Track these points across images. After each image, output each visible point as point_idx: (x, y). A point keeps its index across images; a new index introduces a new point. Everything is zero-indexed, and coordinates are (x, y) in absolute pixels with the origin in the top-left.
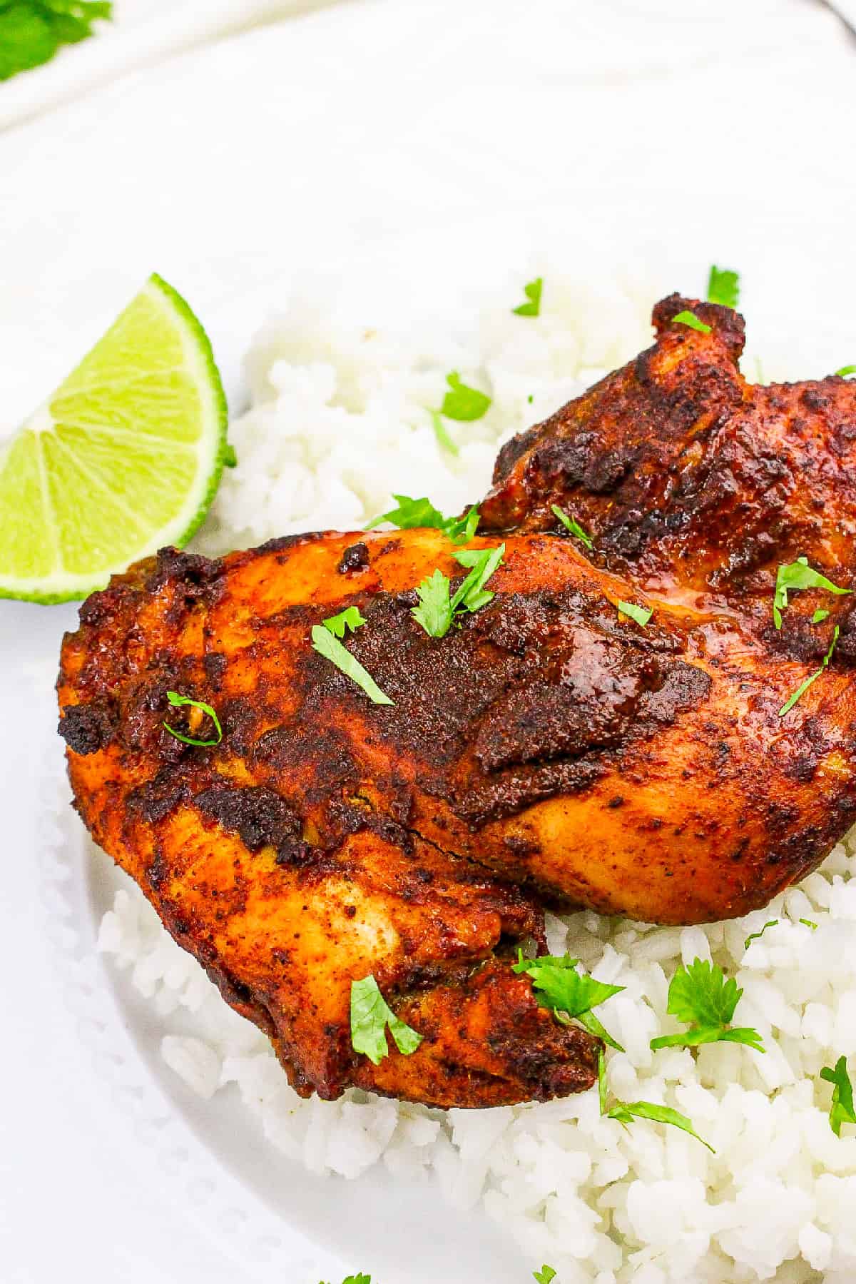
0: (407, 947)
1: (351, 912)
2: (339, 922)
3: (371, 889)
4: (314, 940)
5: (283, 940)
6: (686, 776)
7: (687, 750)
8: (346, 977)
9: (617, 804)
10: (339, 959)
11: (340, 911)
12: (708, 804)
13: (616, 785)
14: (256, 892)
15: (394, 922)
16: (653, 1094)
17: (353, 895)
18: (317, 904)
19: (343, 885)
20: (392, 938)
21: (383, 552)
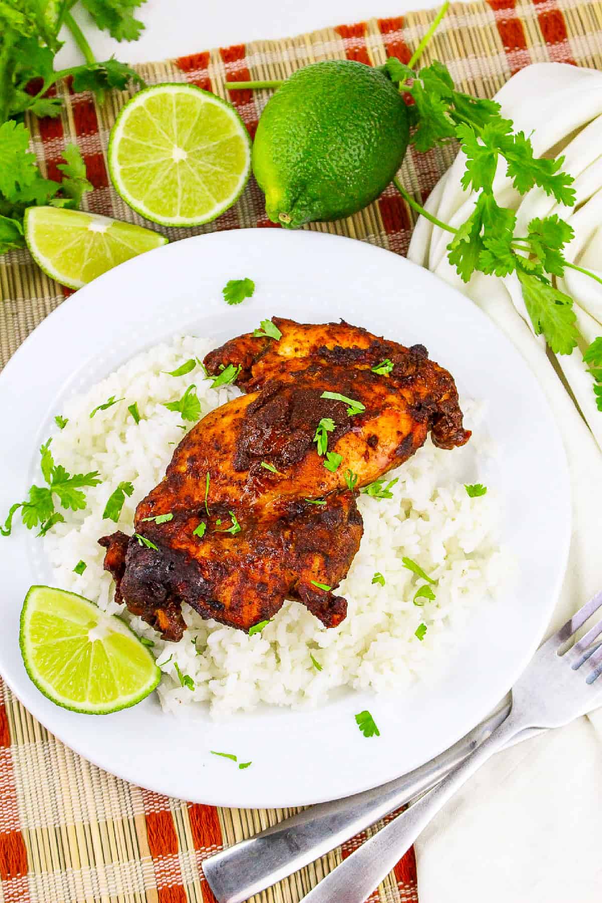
0: (276, 354)
1: (296, 350)
2: (297, 345)
3: (296, 358)
4: (301, 337)
5: (308, 333)
6: (223, 432)
7: (227, 440)
8: (284, 336)
9: (238, 412)
10: (291, 338)
11: (299, 347)
12: (212, 431)
13: (241, 415)
14: (326, 337)
15: (283, 356)
16: (187, 377)
17: (299, 355)
18: (307, 345)
19: (304, 355)
20: (281, 353)
21: (367, 452)
